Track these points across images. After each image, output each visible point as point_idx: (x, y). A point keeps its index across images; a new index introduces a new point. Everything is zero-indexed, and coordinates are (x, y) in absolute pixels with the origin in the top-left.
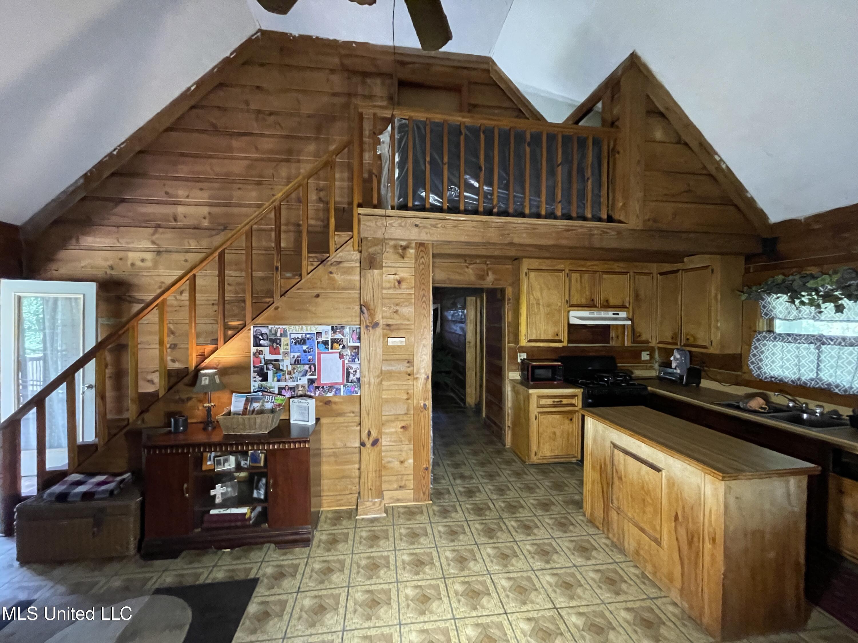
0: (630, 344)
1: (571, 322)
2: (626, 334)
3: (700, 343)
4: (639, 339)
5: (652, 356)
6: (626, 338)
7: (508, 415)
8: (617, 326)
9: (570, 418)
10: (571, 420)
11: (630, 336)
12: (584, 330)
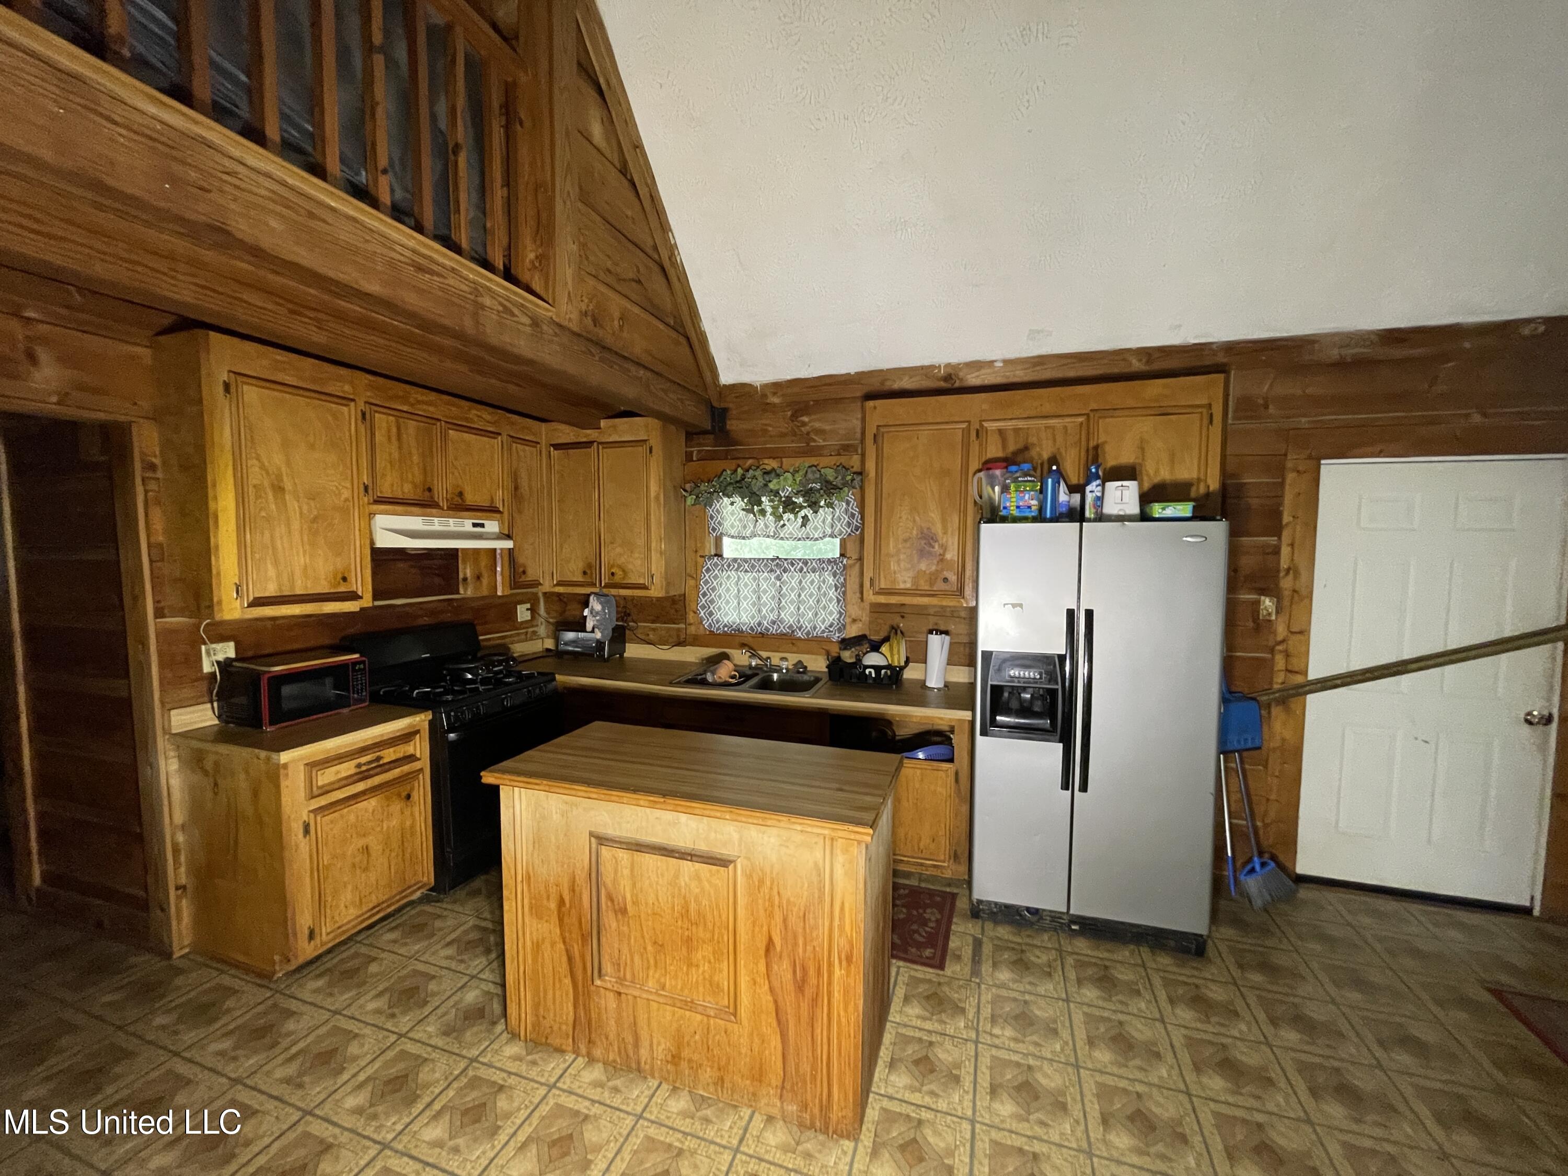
0: (508, 592)
1: (379, 545)
2: (499, 569)
3: (633, 579)
4: (523, 578)
5: (533, 610)
6: (499, 578)
7: (176, 851)
8: (476, 551)
9: (404, 794)
10: (408, 797)
11: (507, 573)
12: (401, 565)
